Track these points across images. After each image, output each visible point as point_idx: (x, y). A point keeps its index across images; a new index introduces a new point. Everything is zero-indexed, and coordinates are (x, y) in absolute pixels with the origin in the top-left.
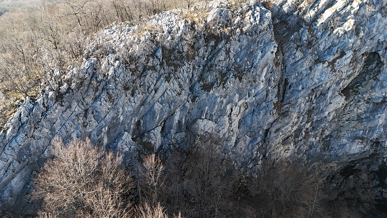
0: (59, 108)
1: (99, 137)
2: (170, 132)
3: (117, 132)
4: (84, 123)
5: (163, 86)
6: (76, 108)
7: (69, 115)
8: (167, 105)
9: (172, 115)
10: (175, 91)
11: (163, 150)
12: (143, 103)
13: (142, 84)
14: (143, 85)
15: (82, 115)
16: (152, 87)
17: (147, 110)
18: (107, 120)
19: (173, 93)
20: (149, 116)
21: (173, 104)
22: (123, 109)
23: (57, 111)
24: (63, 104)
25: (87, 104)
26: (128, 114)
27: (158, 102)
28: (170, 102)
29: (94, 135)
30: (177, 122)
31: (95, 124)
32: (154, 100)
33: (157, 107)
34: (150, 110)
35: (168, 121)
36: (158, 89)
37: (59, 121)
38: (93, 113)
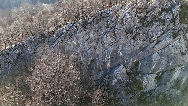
0: (83, 31)
1: (103, 60)
2: (165, 84)
3: (117, 62)
4: (96, 46)
5: (166, 40)
6: (93, 35)
7: (88, 38)
8: (166, 59)
9: (171, 70)
10: (180, 49)
11: (152, 94)
12: (142, 49)
13: (146, 32)
14: (146, 34)
15: (96, 41)
16: (155, 38)
17: (145, 56)
18: (109, 51)
19: (176, 50)
20: (146, 61)
21: (173, 60)
22: (123, 47)
23: (81, 33)
24: (86, 30)
25: (100, 35)
26: (127, 53)
27: (158, 53)
28: (170, 57)
29: (100, 57)
30: (176, 79)
31: (102, 50)
32: (153, 50)
33: (155, 57)
34: (148, 57)
35: (166, 74)
36: (160, 41)
37: (82, 39)
38: (102, 42)
